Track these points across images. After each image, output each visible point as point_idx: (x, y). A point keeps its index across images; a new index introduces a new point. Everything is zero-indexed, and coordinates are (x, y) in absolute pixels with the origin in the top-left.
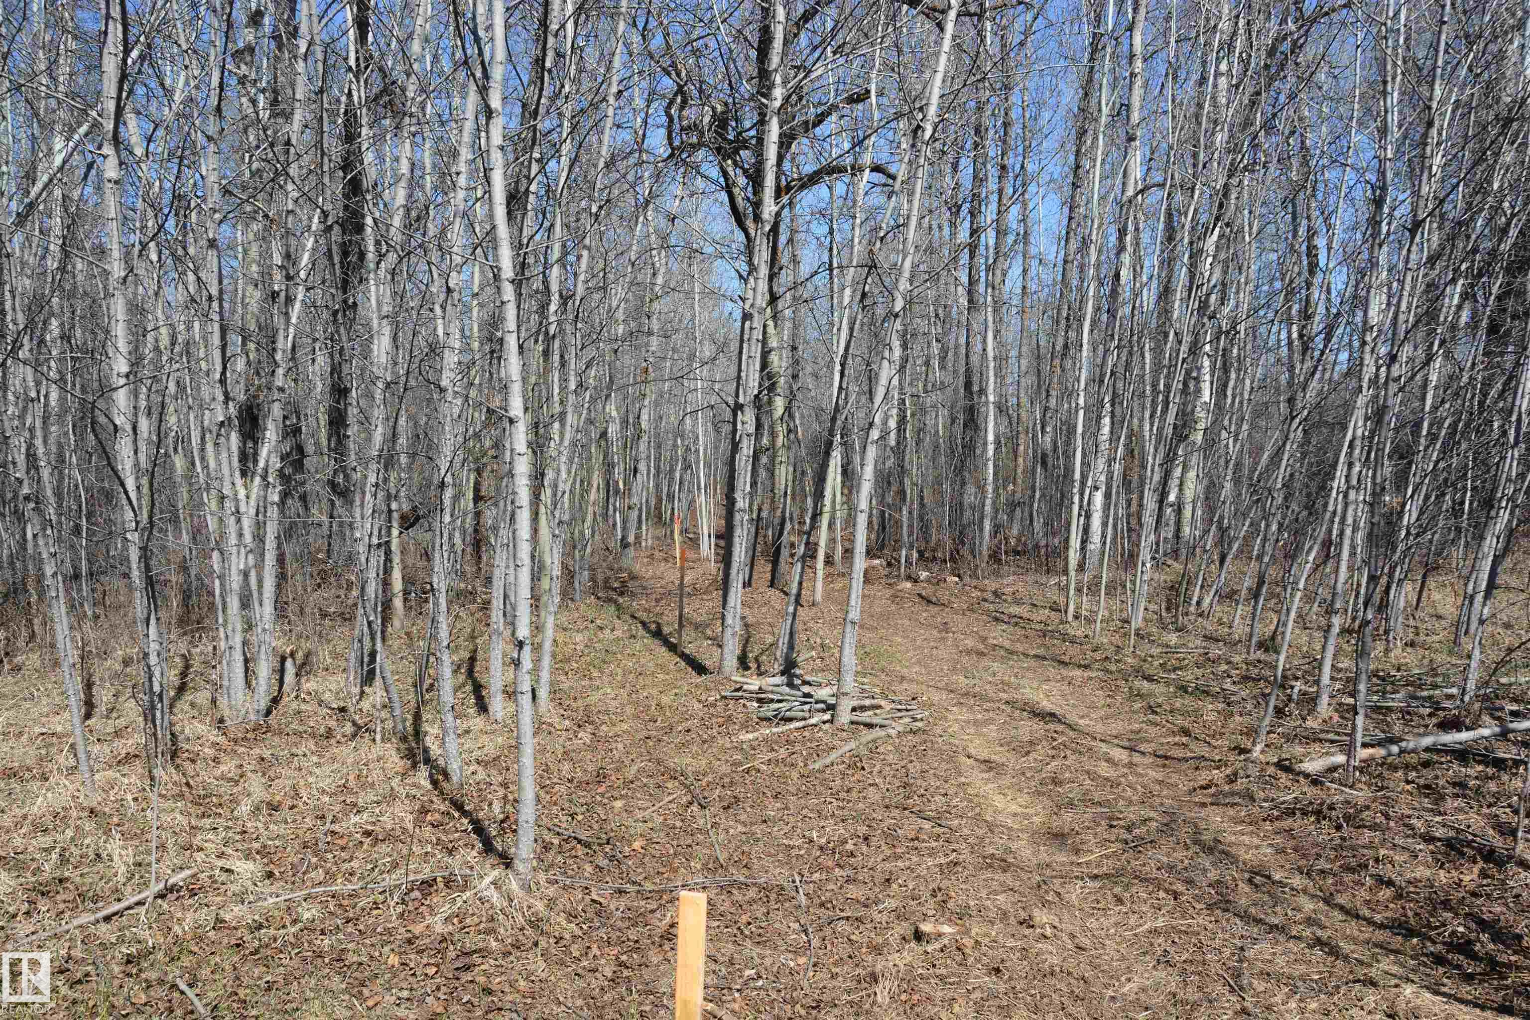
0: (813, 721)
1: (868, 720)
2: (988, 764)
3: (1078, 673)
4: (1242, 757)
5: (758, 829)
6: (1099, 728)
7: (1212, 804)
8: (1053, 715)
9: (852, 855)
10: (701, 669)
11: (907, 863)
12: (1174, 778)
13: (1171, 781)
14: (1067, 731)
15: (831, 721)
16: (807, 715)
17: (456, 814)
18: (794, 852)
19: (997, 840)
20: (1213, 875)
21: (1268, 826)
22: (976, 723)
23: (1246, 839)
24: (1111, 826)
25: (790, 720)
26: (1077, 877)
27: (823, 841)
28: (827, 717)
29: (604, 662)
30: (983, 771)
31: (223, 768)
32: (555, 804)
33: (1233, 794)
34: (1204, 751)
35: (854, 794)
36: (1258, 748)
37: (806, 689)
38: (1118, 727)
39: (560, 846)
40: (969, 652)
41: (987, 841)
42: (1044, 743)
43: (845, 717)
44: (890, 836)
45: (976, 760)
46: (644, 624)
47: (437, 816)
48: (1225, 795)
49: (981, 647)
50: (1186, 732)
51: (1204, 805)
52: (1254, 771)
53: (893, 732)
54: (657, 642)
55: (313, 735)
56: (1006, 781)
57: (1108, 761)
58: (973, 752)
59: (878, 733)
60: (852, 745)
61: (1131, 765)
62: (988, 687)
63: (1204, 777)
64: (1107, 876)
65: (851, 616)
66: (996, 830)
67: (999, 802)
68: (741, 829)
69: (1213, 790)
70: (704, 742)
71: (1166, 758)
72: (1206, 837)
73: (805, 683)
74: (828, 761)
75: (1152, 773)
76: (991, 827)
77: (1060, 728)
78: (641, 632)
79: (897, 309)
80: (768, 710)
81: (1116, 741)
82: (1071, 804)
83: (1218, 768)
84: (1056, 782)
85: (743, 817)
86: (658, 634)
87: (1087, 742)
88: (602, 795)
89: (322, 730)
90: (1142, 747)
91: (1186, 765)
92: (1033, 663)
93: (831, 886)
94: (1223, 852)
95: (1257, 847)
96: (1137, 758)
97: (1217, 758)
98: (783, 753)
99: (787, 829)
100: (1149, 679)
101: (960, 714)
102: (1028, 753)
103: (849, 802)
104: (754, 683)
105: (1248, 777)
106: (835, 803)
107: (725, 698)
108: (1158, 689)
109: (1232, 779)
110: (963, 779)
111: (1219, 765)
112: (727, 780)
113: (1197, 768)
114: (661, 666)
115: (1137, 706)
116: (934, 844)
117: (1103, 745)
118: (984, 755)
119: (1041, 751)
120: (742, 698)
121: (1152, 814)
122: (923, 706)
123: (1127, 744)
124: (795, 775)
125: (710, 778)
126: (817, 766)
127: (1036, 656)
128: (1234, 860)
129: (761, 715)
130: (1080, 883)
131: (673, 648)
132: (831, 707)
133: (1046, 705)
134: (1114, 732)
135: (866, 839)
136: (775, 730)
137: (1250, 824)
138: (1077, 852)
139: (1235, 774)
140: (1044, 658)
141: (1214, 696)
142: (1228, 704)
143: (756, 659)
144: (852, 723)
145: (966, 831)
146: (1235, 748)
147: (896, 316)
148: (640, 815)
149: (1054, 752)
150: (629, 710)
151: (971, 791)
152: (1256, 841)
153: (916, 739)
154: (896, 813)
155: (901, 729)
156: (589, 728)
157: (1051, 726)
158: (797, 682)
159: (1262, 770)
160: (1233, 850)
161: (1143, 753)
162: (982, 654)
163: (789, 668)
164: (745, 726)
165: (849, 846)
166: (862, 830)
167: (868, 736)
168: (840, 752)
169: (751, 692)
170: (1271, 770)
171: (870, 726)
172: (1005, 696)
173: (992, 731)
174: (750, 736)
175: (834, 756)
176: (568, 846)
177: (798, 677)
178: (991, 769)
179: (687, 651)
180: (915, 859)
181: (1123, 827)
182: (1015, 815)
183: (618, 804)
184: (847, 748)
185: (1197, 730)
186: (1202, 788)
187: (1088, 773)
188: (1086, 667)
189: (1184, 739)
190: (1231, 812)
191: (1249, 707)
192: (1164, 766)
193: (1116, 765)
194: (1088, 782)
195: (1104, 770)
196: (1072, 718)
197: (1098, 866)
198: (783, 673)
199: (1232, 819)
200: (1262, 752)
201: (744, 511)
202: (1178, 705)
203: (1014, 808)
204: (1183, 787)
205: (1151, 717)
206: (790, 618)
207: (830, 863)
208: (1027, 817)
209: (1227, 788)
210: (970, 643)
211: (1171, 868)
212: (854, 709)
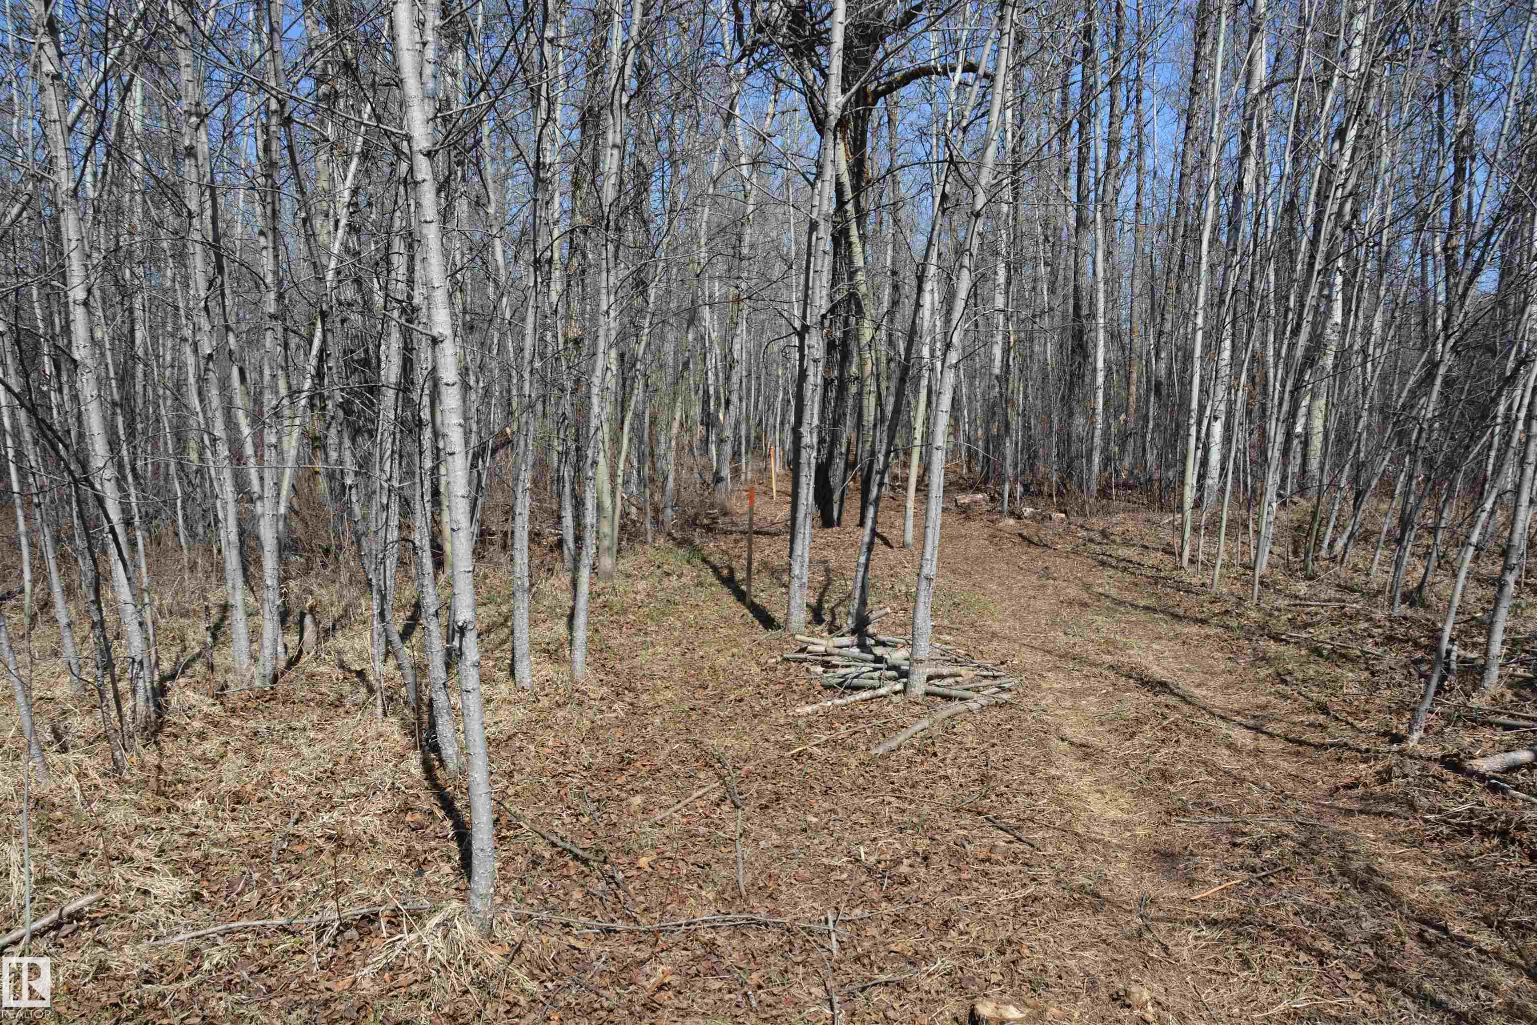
0: (882, 691)
1: (946, 691)
2: (1085, 751)
3: (1194, 629)
4: (1395, 747)
5: (795, 841)
6: (1219, 701)
7: (1361, 812)
8: (1164, 684)
9: (906, 882)
10: (768, 622)
11: (973, 896)
12: (1311, 772)
13: (1308, 776)
14: (1180, 704)
15: (904, 691)
16: (876, 683)
17: (440, 814)
18: (835, 876)
19: (1089, 862)
20: (1369, 925)
21: (1435, 849)
22: (1073, 693)
23: (1408, 868)
24: (1235, 845)
25: (858, 688)
26: (1189, 922)
27: (873, 859)
28: (899, 687)
29: (663, 613)
30: (1078, 759)
31: (207, 745)
32: (562, 800)
33: (1387, 799)
34: (1346, 736)
35: (920, 790)
36: (1416, 736)
37: (879, 651)
38: (1240, 699)
39: (552, 860)
40: (1070, 603)
41: (1077, 863)
42: (1153, 721)
43: (919, 687)
44: (956, 855)
45: (1071, 743)
46: (715, 569)
47: (418, 816)
48: (1378, 800)
49: (1085, 597)
50: (1323, 709)
51: (1349, 812)
52: (1412, 768)
53: (975, 706)
54: (726, 590)
55: (320, 704)
56: (1105, 772)
57: (1230, 746)
58: (1067, 731)
59: (957, 707)
60: (925, 723)
61: (1257, 752)
62: (1090, 647)
63: (1349, 771)
64: (1229, 922)
65: (926, 571)
66: (1089, 847)
67: (1096, 805)
68: (775, 838)
69: (1360, 791)
70: (755, 716)
71: (1301, 743)
72: (1357, 864)
73: (880, 643)
74: (893, 744)
75: (1283, 764)
76: (1082, 843)
77: (1172, 701)
78: (711, 578)
79: (978, 207)
80: (832, 678)
81: (1238, 718)
82: (1184, 811)
83: (1366, 761)
84: (1165, 776)
85: (781, 822)
86: (729, 581)
87: (1205, 720)
88: (621, 787)
89: (332, 697)
90: (1271, 727)
91: (1325, 755)
92: (1143, 616)
93: (872, 931)
94: (1382, 888)
95: (1425, 881)
96: (1264, 742)
97: (1364, 746)
98: (843, 731)
99: (829, 841)
100: (1277, 638)
101: (1055, 681)
102: (1133, 735)
103: (911, 802)
104: (822, 643)
105: (1405, 776)
106: (895, 803)
107: (788, 660)
108: (1290, 651)
109: (1385, 777)
110: (1053, 771)
111: (1367, 756)
112: (770, 769)
113: (1339, 760)
114: (726, 619)
115: (1263, 673)
116: (1010, 868)
117: (1222, 724)
118: (1080, 735)
119: (1147, 734)
120: (805, 660)
121: (1287, 828)
122: (1013, 670)
123: (1251, 722)
124: (853, 762)
125: (750, 766)
126: (880, 751)
127: (1146, 608)
128: (1395, 901)
129: (825, 681)
130: (1194, 932)
131: (741, 596)
132: (904, 674)
133: (1158, 672)
134: (1236, 706)
135: (925, 858)
136: (838, 702)
137: (1413, 844)
138: (1191, 883)
139: (1389, 770)
140: (1154, 610)
141: (1354, 660)
142: (1373, 674)
143: (832, 610)
144: (927, 694)
145: (1051, 850)
146: (1385, 734)
147: (978, 215)
148: (659, 815)
149: (1161, 735)
150: (678, 674)
151: (1061, 787)
152: (1423, 872)
153: (1003, 715)
154: (967, 820)
155: (984, 702)
156: (629, 697)
157: (1161, 698)
158: (870, 642)
159: (1423, 769)
160: (1394, 885)
161: (1271, 735)
162: (1086, 605)
163: (860, 628)
164: (805, 697)
165: (904, 869)
166: (923, 845)
167: (945, 710)
168: (910, 732)
169: (817, 654)
170: (1435, 768)
171: (948, 698)
172: (1108, 658)
173: (1091, 704)
174: (809, 709)
175: (902, 737)
176: (561, 861)
177: (871, 636)
178: (1087, 756)
179: (757, 601)
180: (983, 889)
181: (1249, 846)
182: (1114, 823)
183: (637, 800)
184: (918, 727)
185: (1336, 706)
186: (1347, 787)
187: (1205, 763)
188: (1203, 622)
189: (1321, 718)
190: (1386, 825)
191: (1398, 677)
192: (1298, 754)
193: (1240, 752)
194: (1205, 777)
195: (1224, 759)
196: (1186, 685)
197: (1219, 907)
198: (853, 632)
199: (1388, 835)
200: (1421, 741)
201: (812, 447)
202: (1311, 672)
203: (1113, 813)
204: (1324, 786)
205: (1280, 687)
206: (862, 570)
207: (875, 896)
208: (1127, 826)
209: (1378, 789)
210: (1072, 592)
211: (1312, 913)
212: (930, 678)
